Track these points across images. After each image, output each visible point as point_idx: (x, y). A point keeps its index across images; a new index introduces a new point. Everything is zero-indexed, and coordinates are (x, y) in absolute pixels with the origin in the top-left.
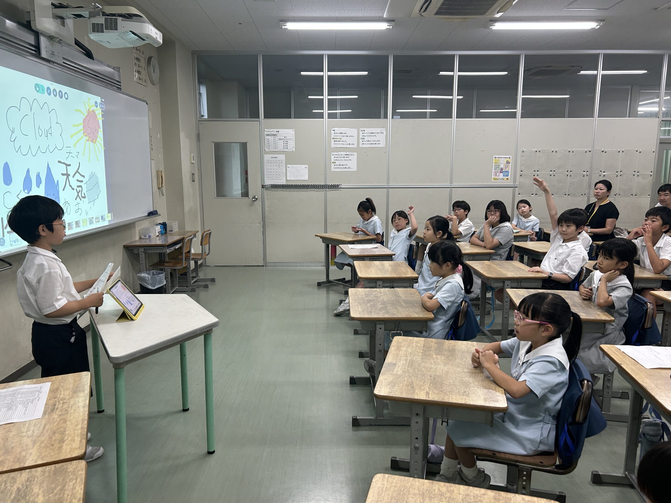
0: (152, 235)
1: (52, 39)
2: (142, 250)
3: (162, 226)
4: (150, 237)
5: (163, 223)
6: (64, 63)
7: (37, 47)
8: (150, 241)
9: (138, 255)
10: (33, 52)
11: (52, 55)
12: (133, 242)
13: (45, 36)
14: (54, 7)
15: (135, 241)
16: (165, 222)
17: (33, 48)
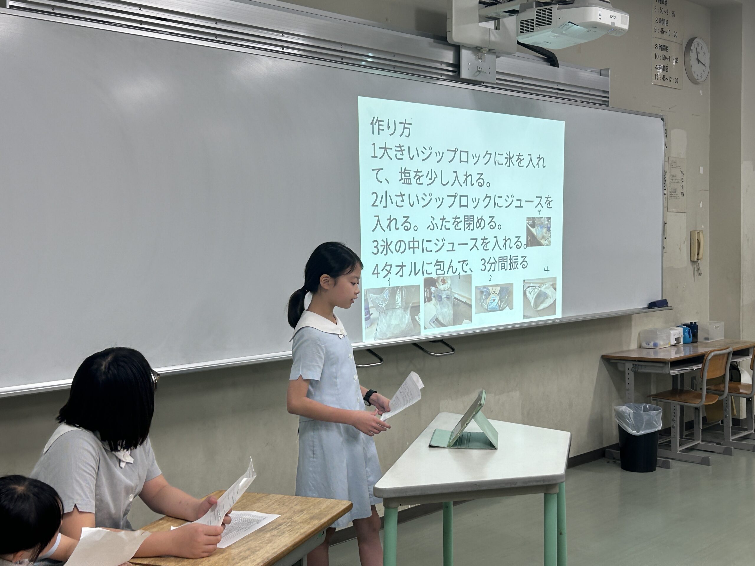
0: (661, 343)
1: (479, 50)
2: (629, 365)
3: (688, 329)
4: (655, 345)
5: (691, 323)
6: (498, 79)
7: (457, 66)
8: (656, 353)
9: (623, 373)
10: (451, 74)
11: (478, 73)
12: (622, 352)
13: (468, 48)
14: (484, 6)
15: (629, 351)
16: (695, 323)
17: (451, 69)
